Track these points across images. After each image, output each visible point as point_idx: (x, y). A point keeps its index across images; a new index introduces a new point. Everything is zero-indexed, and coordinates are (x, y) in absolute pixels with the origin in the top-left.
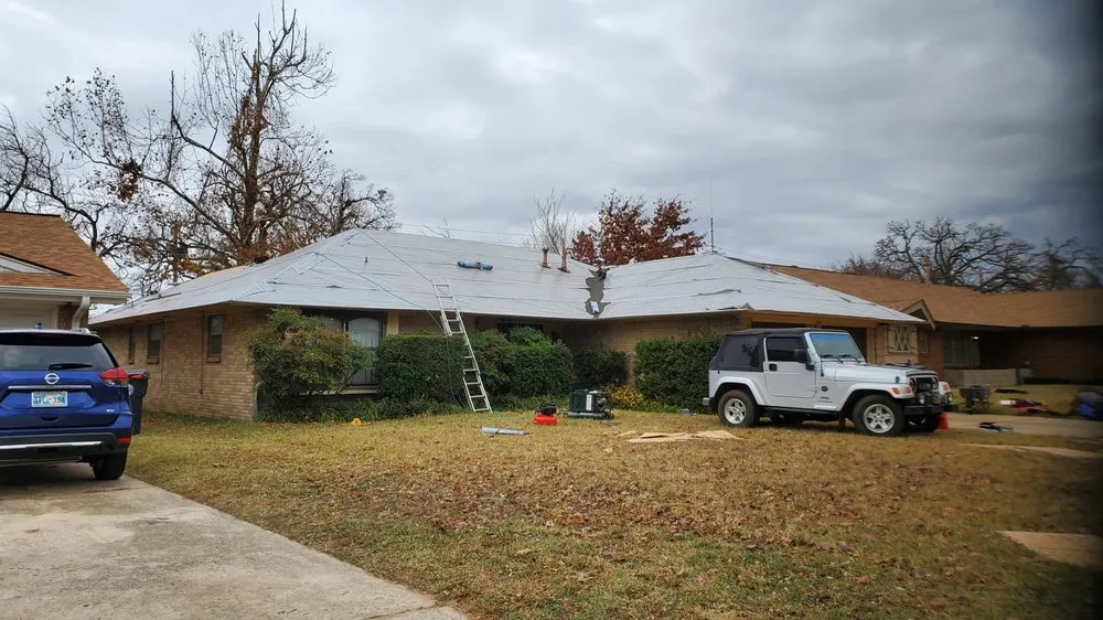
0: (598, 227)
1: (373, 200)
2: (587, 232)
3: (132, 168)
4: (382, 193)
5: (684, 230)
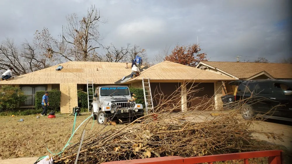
3: (50, 50)
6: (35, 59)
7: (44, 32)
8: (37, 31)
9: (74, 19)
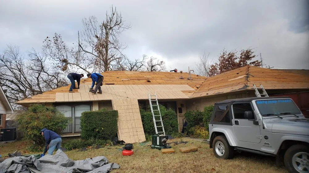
0: (219, 63)
1: (159, 65)
2: (214, 65)
3: (65, 61)
4: (162, 62)
5: (253, 60)
6: (46, 73)
7: (55, 38)
8: (47, 37)
9: (93, 23)
